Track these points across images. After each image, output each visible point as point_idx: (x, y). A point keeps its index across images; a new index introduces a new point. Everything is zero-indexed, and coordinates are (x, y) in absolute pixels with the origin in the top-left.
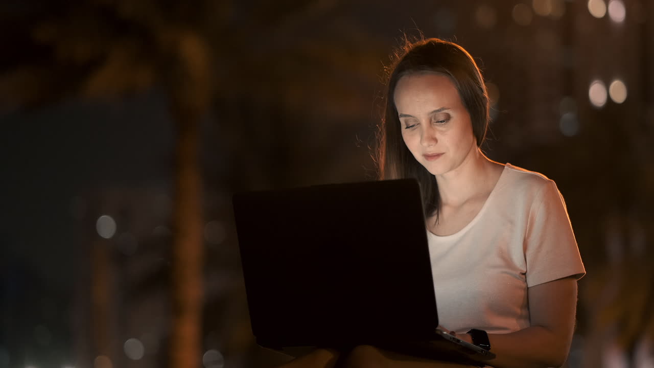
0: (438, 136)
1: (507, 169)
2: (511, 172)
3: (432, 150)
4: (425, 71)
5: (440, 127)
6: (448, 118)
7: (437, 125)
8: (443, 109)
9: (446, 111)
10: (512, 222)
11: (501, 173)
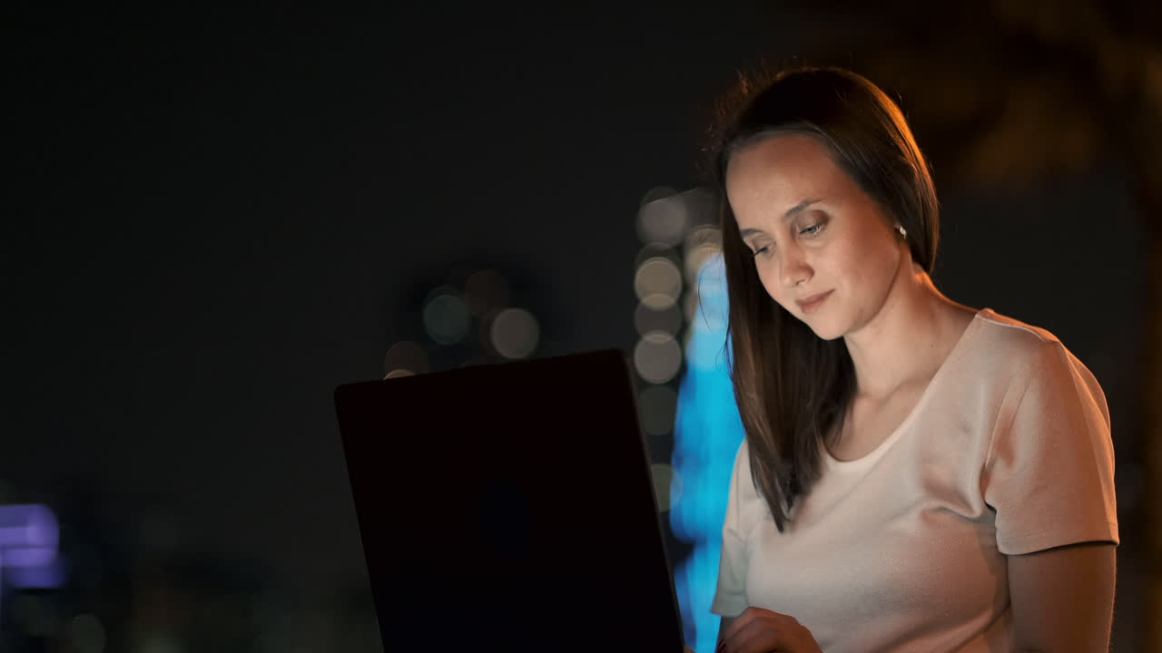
0: (810, 260)
1: (979, 320)
2: (987, 326)
3: (808, 289)
4: (764, 133)
5: (810, 243)
6: (823, 219)
7: (807, 239)
8: (807, 203)
9: (813, 207)
10: (966, 429)
11: (966, 327)
